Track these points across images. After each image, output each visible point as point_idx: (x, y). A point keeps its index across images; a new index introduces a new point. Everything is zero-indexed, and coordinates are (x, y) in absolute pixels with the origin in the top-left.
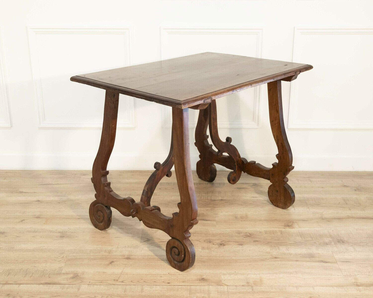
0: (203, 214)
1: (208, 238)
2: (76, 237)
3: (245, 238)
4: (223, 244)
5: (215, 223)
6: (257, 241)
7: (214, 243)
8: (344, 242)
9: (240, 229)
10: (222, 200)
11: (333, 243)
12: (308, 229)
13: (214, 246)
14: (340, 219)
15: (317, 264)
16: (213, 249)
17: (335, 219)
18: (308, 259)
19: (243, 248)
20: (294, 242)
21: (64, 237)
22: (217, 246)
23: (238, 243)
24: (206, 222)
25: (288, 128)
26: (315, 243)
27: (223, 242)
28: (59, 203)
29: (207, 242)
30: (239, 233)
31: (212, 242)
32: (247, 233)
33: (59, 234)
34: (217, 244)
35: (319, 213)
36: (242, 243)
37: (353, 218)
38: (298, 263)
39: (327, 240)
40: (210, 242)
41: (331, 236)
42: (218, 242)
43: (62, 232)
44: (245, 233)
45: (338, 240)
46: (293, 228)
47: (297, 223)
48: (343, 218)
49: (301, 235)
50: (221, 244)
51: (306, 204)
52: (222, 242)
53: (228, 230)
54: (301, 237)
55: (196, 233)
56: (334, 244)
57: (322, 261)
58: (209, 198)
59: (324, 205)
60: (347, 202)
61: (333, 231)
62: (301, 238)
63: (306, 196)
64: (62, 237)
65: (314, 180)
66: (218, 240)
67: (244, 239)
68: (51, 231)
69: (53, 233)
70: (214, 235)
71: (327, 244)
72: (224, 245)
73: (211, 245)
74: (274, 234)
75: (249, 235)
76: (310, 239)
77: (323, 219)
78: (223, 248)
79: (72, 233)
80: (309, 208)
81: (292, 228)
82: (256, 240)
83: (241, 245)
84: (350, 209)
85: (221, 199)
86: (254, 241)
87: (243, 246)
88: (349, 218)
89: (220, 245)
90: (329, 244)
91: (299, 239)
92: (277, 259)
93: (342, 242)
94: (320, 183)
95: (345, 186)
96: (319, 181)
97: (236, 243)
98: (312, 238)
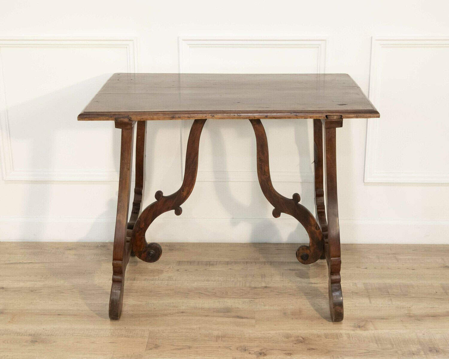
0: (238, 308)
1: (242, 344)
2: (54, 342)
3: (295, 344)
4: (264, 353)
5: (253, 321)
6: (313, 349)
7: (250, 352)
8: (439, 352)
9: (289, 332)
10: (266, 287)
11: (422, 353)
12: (387, 331)
13: (250, 356)
14: (435, 316)
17: (428, 316)
20: (366, 351)
21: (37, 341)
22: (254, 356)
23: (286, 352)
24: (241, 320)
25: (364, 182)
26: (396, 352)
27: (264, 351)
28: (32, 291)
29: (241, 351)
30: (288, 336)
31: (247, 350)
32: (298, 337)
33: (30, 337)
34: (255, 353)
35: (405, 307)
36: (291, 352)
39: (414, 348)
40: (245, 350)
41: (420, 343)
42: (259, 350)
43: (34, 334)
44: (297, 337)
45: (430, 348)
46: (366, 329)
47: (371, 322)
48: (439, 316)
49: (377, 340)
50: (261, 354)
51: (388, 294)
52: (261, 350)
53: (271, 332)
54: (377, 343)
55: (225, 337)
56: (424, 355)
58: (248, 285)
59: (413, 295)
60: (448, 291)
61: (424, 334)
62: (376, 345)
63: (389, 281)
64: (34, 342)
65: (401, 257)
66: (257, 347)
67: (295, 345)
68: (18, 334)
69: (21, 335)
70: (251, 340)
71: (414, 354)
72: (265, 355)
73: (246, 355)
74: (338, 338)
75: (302, 339)
76: (389, 346)
77: (410, 316)
79: (48, 336)
80: (391, 300)
81: (365, 330)
82: (311, 347)
83: (290, 354)
85: (265, 286)
86: (308, 349)
87: (292, 356)
89: (259, 355)
90: (417, 355)
91: (373, 346)
93: (435, 351)
94: (411, 263)
95: (446, 266)
96: (409, 259)
97: (283, 351)
98: (392, 345)
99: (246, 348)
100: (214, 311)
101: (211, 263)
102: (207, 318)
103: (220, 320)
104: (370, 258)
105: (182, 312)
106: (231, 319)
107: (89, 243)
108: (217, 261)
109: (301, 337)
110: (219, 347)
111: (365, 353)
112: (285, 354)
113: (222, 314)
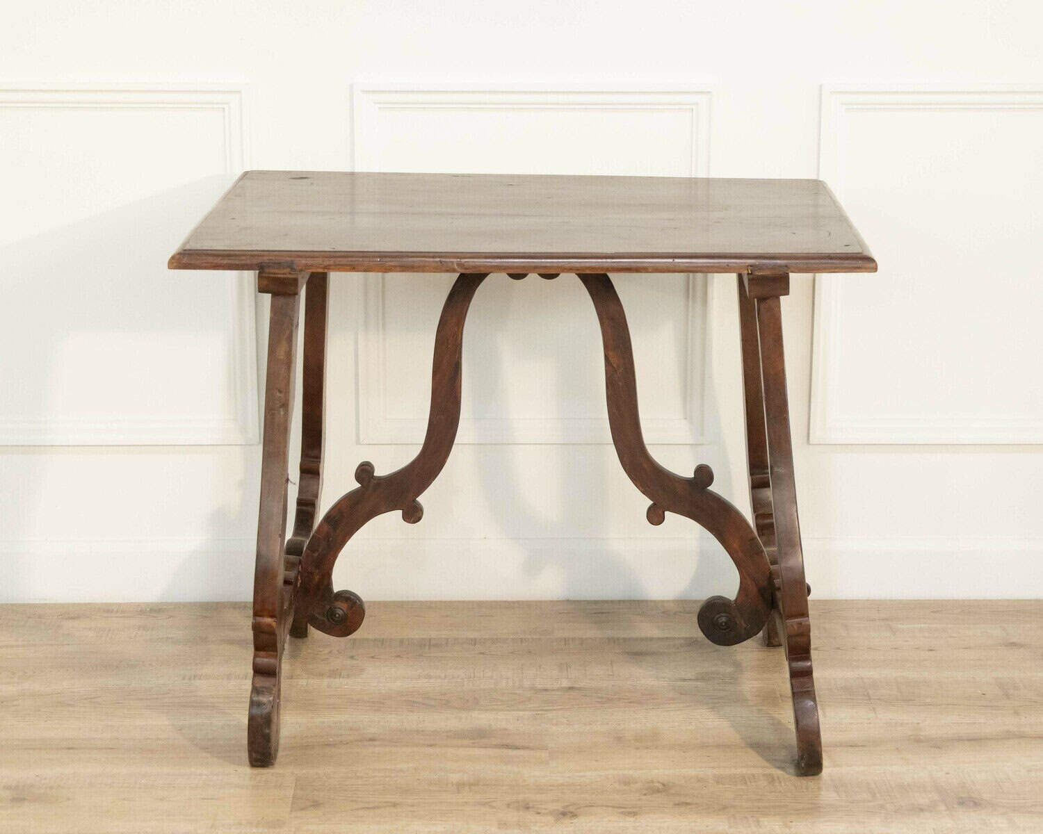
0: (506, 729)
1: (521, 797)
2: (69, 799)
3: (645, 795)
4: (572, 813)
5: (544, 755)
6: (687, 804)
7: (539, 811)
8: (980, 805)
9: (631, 772)
10: (571, 688)
11: (942, 808)
12: (862, 768)
13: (538, 817)
14: (976, 740)
16: (537, 828)
17: (960, 739)
19: (638, 824)
20: (810, 806)
21: (24, 799)
22: (550, 819)
23: (623, 810)
24: (515, 752)
26: (882, 807)
27: (571, 809)
29: (518, 809)
30: (626, 782)
31: (533, 807)
32: (652, 782)
33: (7, 791)
34: (551, 813)
35: (907, 724)
36: (636, 810)
37: (1021, 736)
39: (922, 800)
40: (528, 808)
41: (938, 789)
42: (558, 806)
43: (17, 786)
44: (648, 783)
45: (962, 798)
50: (564, 814)
51: (867, 698)
52: (563, 807)
53: (588, 773)
54: (837, 791)
55: (478, 785)
56: (945, 811)
58: (527, 683)
59: (928, 700)
60: (1011, 692)
61: (947, 774)
62: (835, 795)
63: (869, 674)
64: (18, 800)
65: (900, 626)
66: (553, 801)
67: (644, 797)
70: (540, 789)
71: (922, 810)
72: (574, 815)
73: (530, 816)
74: (746, 783)
75: (661, 787)
76: (865, 796)
77: (918, 741)
78: (572, 823)
79: (51, 788)
80: (874, 709)
82: (683, 800)
83: (635, 814)
84: (1016, 713)
85: (569, 685)
86: (675, 804)
87: (638, 817)
88: (1007, 736)
89: (561, 816)
90: (931, 811)
91: (829, 797)
93: (972, 804)
94: (925, 637)
95: (1013, 643)
96: (921, 630)
97: (616, 809)
98: (874, 795)
99: (531, 805)
100: (448, 736)
101: (433, 642)
102: (431, 750)
103: (462, 752)
104: (825, 629)
105: (371, 740)
106: (491, 752)
107: (120, 604)
108: (447, 639)
109: (659, 782)
110: (466, 802)
111: (808, 809)
112: (622, 813)
113: (466, 742)
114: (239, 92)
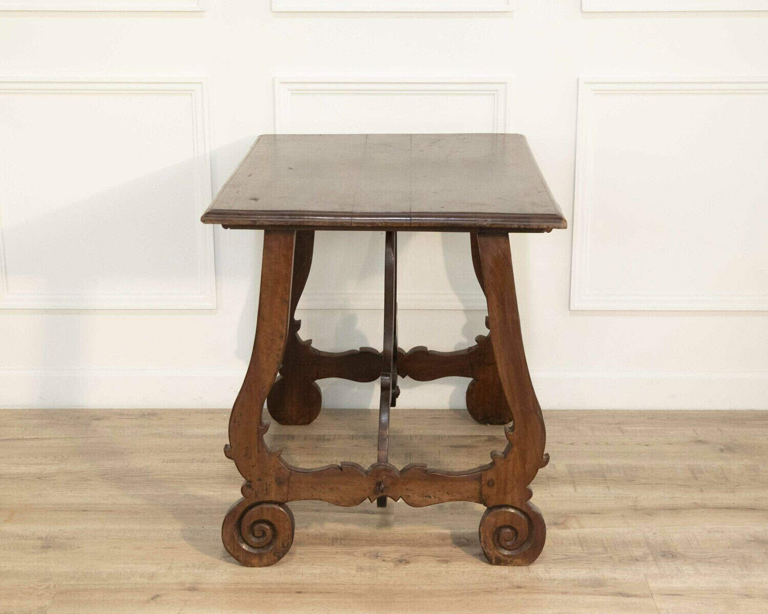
1: (373, 548)
2: (78, 548)
3: (455, 547)
4: (405, 560)
5: (391, 518)
7: (385, 559)
8: (676, 557)
9: (446, 531)
11: (651, 558)
12: (599, 529)
13: (384, 564)
14: (674, 510)
15: (610, 599)
16: (381, 571)
17: (664, 509)
18: (589, 590)
19: (449, 569)
20: (563, 557)
21: (50, 547)
22: (391, 564)
23: (440, 559)
24: (372, 516)
25: (570, 310)
26: (611, 558)
27: (404, 557)
28: (39, 478)
29: (370, 557)
30: (444, 538)
31: (381, 556)
32: (460, 538)
33: (40, 541)
34: (392, 561)
35: (630, 497)
36: (448, 559)
37: (704, 507)
38: (565, 597)
39: (638, 553)
40: (377, 557)
41: (648, 545)
42: (397, 556)
43: (46, 538)
44: (458, 539)
45: (664, 552)
46: (566, 528)
47: (575, 517)
49: (582, 542)
50: (401, 561)
51: (604, 479)
52: (402, 556)
53: (419, 532)
54: (582, 546)
55: (346, 539)
56: (653, 561)
57: (621, 594)
59: (643, 481)
60: (699, 475)
61: (655, 534)
62: (580, 548)
63: (605, 462)
64: (46, 547)
65: (629, 428)
66: (396, 552)
67: (453, 549)
68: (21, 537)
69: (26, 539)
70: (386, 543)
71: (637, 560)
72: (407, 562)
73: (378, 563)
75: (466, 542)
76: (600, 550)
77: (636, 510)
78: (405, 568)
79: (68, 539)
80: (608, 487)
81: (564, 529)
83: (447, 562)
84: (701, 491)
86: (474, 555)
87: (449, 563)
88: (696, 507)
89: (398, 562)
90: (643, 561)
91: (576, 550)
92: (520, 590)
93: (671, 556)
94: (644, 436)
95: (700, 441)
96: (640, 431)
97: (435, 558)
98: (605, 548)
99: (379, 554)
101: (326, 437)
102: (318, 514)
103: (339, 516)
104: (579, 430)
107: (129, 410)
108: (335, 435)
109: (465, 538)
110: (337, 552)
111: (563, 559)
112: (439, 561)
114: (201, 83)
